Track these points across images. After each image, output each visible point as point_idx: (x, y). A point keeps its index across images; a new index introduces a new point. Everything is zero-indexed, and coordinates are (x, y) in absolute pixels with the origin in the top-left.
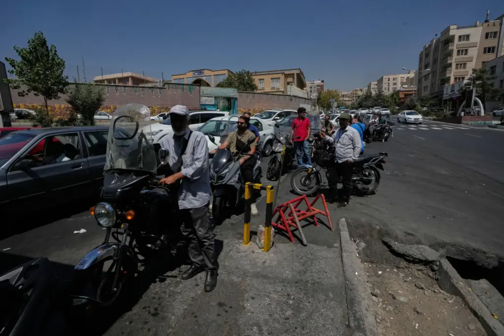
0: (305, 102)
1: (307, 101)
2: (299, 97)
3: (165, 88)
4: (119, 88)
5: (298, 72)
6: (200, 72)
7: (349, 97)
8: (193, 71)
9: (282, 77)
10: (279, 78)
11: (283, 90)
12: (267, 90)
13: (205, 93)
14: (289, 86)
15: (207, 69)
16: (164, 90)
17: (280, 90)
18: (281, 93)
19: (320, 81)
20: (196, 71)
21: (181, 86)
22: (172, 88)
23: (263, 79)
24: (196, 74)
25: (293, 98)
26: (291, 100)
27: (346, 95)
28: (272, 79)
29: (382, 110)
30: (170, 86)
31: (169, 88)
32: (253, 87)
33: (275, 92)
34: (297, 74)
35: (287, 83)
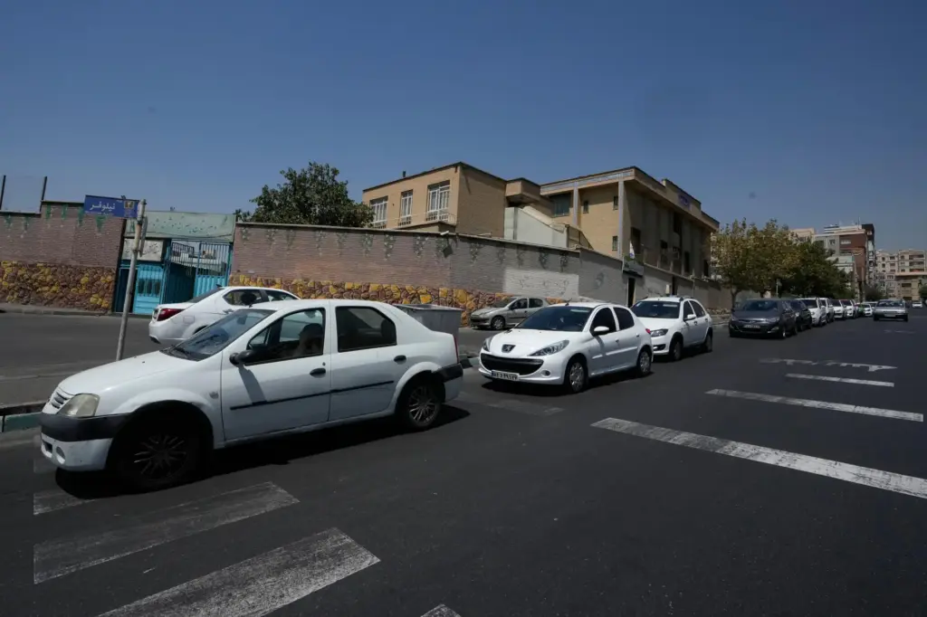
0: (543, 260)
1: (553, 257)
2: (500, 243)
3: (39, 216)
5: (630, 176)
10: (448, 183)
11: (452, 221)
14: (508, 211)
16: (37, 220)
18: (433, 230)
21: (79, 210)
22: (55, 214)
25: (461, 247)
26: (447, 252)
28: (430, 187)
30: (53, 209)
34: (626, 183)
35: (503, 202)
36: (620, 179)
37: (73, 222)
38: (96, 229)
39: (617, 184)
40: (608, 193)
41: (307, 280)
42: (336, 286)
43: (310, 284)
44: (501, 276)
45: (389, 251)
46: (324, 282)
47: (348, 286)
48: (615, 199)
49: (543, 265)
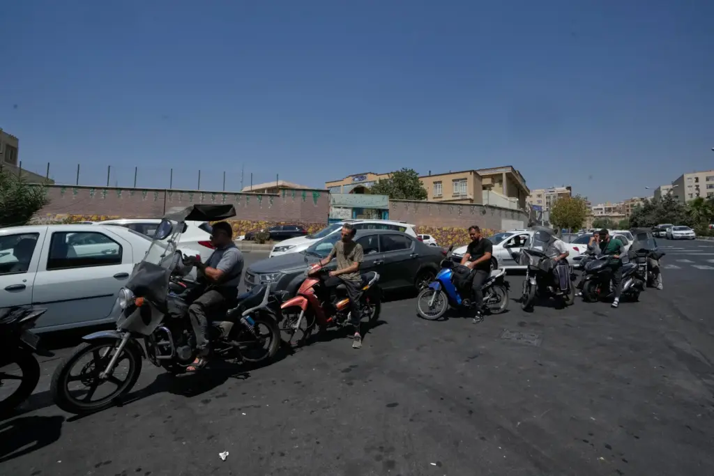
0: (512, 215)
1: (516, 214)
2: (500, 209)
3: (278, 196)
4: (217, 196)
5: (509, 170)
6: (361, 177)
7: (620, 212)
8: (353, 176)
9: (471, 177)
10: (466, 179)
11: (472, 197)
12: (448, 197)
13: (337, 202)
14: (484, 191)
15: (371, 173)
16: (277, 198)
17: (468, 198)
18: (468, 202)
19: (564, 188)
20: (357, 176)
21: (302, 193)
22: (289, 195)
23: (440, 182)
24: (356, 179)
25: (488, 210)
26: (484, 212)
27: (614, 208)
28: (454, 181)
29: (675, 230)
30: (286, 192)
31: (284, 195)
32: (421, 195)
33: (459, 200)
34: (507, 174)
35: (481, 187)
36: (504, 171)
37: (299, 199)
38: (314, 202)
39: (502, 174)
40: (496, 178)
41: (426, 227)
42: (439, 229)
43: (427, 229)
44: (500, 223)
45: (461, 213)
46: (434, 227)
47: (444, 229)
48: (501, 181)
49: (513, 218)
